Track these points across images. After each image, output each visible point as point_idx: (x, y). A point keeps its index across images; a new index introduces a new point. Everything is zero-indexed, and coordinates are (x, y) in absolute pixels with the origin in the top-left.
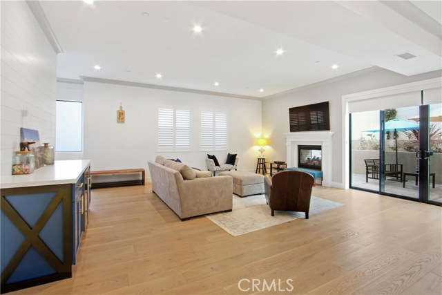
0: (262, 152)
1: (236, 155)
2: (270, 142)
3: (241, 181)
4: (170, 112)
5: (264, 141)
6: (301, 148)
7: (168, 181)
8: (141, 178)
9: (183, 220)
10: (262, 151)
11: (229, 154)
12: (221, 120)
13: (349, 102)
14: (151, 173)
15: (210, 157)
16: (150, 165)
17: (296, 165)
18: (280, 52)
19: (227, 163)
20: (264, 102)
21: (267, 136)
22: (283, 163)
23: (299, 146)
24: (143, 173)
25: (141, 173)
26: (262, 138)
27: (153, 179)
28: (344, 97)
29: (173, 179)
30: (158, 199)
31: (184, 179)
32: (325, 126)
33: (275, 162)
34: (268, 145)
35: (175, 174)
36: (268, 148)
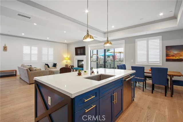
1: (56, 64)
3: (54, 72)
4: (29, 47)
6: (78, 61)
7: (24, 72)
8: (15, 73)
9: (30, 84)
10: (67, 62)
11: (54, 63)
12: (51, 51)
13: (90, 47)
14: (19, 71)
15: (46, 64)
16: (19, 68)
17: (77, 67)
18: (65, 32)
19: (53, 67)
20: (68, 45)
21: (69, 57)
22: (73, 66)
24: (16, 71)
25: (15, 71)
26: (67, 58)
27: (20, 73)
28: (89, 45)
29: (26, 71)
30: (21, 80)
31: (30, 71)
32: (84, 54)
33: (70, 66)
34: (69, 60)
35: (27, 70)
36: (69, 61)
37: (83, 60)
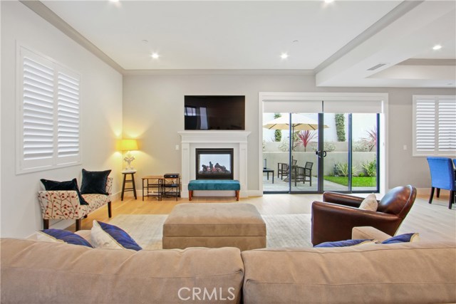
0: (129, 162)
2: (142, 145)
5: (133, 144)
10: (129, 160)
21: (135, 134)
23: (196, 149)
28: (261, 94)
34: (139, 149)
36: (136, 154)
37: (233, 149)
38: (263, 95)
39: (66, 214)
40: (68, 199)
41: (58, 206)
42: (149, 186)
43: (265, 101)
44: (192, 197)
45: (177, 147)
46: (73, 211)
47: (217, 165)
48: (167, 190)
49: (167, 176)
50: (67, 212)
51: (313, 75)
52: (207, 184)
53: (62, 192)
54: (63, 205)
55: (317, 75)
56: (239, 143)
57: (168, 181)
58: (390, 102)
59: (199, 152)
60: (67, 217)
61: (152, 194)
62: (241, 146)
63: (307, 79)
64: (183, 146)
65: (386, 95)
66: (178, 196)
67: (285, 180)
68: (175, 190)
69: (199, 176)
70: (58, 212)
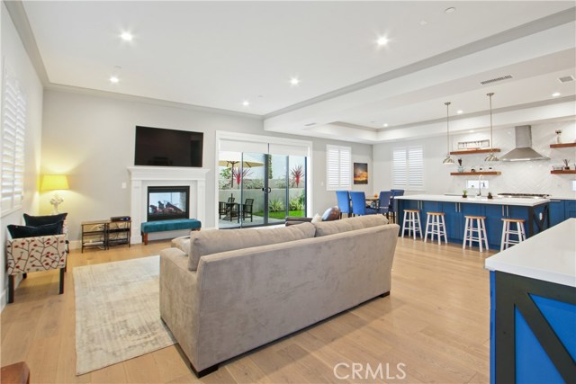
0: (56, 205)
23: (149, 187)
37: (189, 187)
38: (219, 134)
39: (47, 264)
40: (55, 245)
41: (37, 255)
42: (84, 234)
43: (221, 139)
44: (145, 241)
45: (124, 185)
46: (58, 259)
47: (169, 205)
48: (112, 237)
49: (115, 220)
50: (49, 261)
51: (262, 120)
52: (167, 225)
53: (47, 237)
54: (45, 253)
55: (265, 121)
56: (196, 181)
57: (112, 226)
58: (314, 149)
59: (152, 190)
60: (47, 267)
61: (91, 243)
62: (199, 184)
63: (257, 123)
64: (134, 184)
65: (311, 143)
66: (126, 243)
67: (224, 219)
68: (122, 236)
69: (150, 218)
70: (37, 263)
